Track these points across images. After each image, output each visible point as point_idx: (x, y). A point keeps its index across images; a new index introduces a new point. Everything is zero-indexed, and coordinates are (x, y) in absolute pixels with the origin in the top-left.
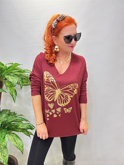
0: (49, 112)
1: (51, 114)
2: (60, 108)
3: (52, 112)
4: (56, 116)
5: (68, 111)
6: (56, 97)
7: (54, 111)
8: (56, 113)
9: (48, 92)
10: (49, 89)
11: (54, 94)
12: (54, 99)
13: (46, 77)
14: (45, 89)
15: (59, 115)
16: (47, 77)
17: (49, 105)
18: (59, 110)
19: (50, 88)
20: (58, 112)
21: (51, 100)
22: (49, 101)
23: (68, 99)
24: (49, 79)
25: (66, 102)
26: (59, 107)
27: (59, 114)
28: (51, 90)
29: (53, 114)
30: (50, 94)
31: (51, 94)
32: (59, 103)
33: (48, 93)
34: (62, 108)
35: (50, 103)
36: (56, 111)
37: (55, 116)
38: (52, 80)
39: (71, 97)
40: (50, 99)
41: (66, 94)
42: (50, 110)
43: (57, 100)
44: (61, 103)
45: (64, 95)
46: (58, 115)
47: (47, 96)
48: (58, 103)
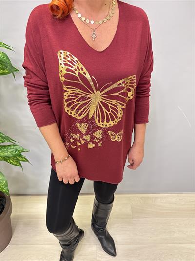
0: (80, 138)
1: (83, 142)
2: (101, 131)
3: (86, 140)
4: (94, 146)
5: (117, 139)
6: (92, 110)
7: (88, 138)
8: (92, 141)
9: (74, 99)
10: (76, 93)
11: (87, 103)
12: (88, 115)
14: (65, 93)
15: (100, 145)
16: (66, 64)
17: (78, 125)
18: (98, 134)
19: (78, 91)
20: (97, 139)
21: (80, 117)
23: (118, 112)
24: (73, 69)
25: (113, 120)
26: (98, 128)
27: (99, 142)
28: (80, 96)
29: (87, 143)
30: (78, 104)
31: (81, 103)
32: (99, 122)
33: (73, 103)
34: (105, 131)
35: (81, 121)
36: (93, 137)
37: (91, 146)
38: (81, 72)
40: (80, 115)
41: (114, 102)
42: (82, 135)
43: (95, 116)
44: (103, 122)
45: (109, 105)
46: (96, 144)
47: (72, 109)
48: (97, 122)
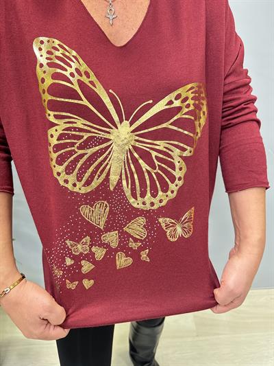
0: (91, 246)
1: (100, 253)
2: (142, 220)
3: (107, 246)
4: (130, 261)
6: (116, 166)
7: (112, 238)
8: (123, 247)
9: (73, 145)
10: (75, 129)
11: (102, 152)
12: (107, 179)
13: (46, 67)
14: (52, 131)
15: (144, 255)
17: (85, 210)
18: (137, 228)
19: (80, 123)
20: (136, 240)
22: (84, 190)
23: (174, 168)
24: (67, 74)
25: (165, 188)
26: (133, 213)
27: (141, 249)
28: (86, 136)
29: (111, 252)
30: (82, 156)
31: (90, 151)
32: (134, 195)
33: (71, 153)
34: (151, 217)
35: (91, 199)
36: (124, 237)
37: (123, 261)
38: (84, 79)
39: (185, 154)
40: (88, 183)
41: (161, 145)
42: (95, 235)
43: (124, 183)
44: (143, 195)
45: (154, 154)
46: (135, 254)
47: (69, 170)
